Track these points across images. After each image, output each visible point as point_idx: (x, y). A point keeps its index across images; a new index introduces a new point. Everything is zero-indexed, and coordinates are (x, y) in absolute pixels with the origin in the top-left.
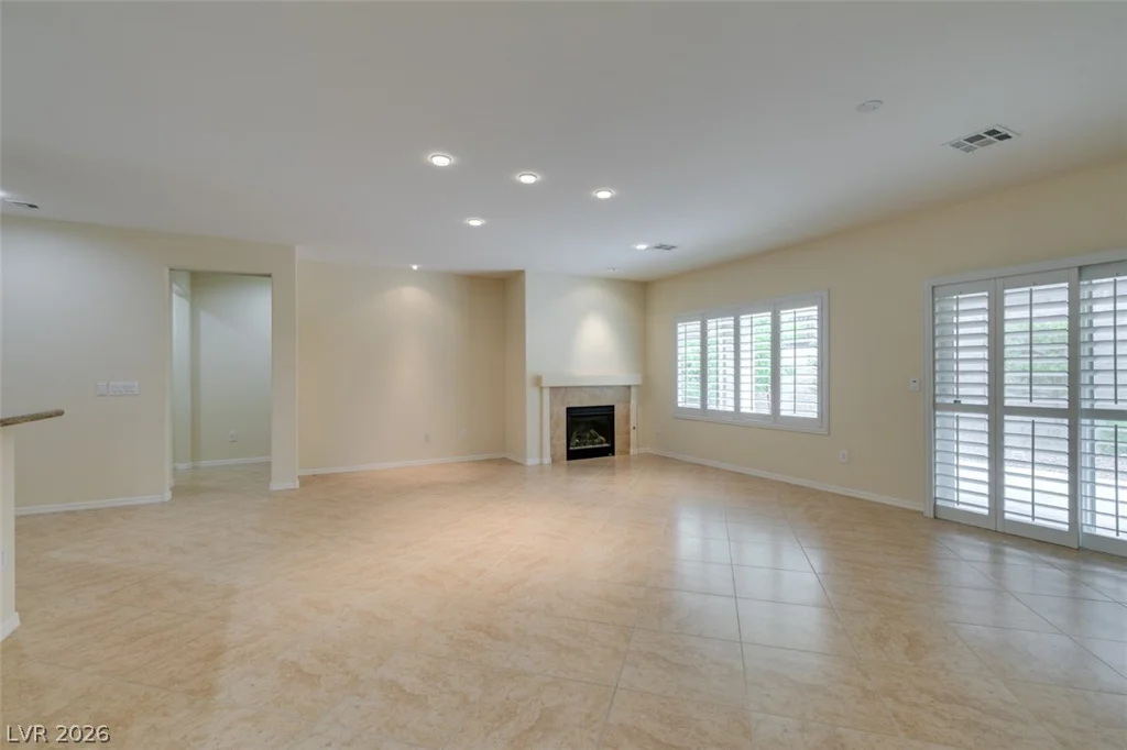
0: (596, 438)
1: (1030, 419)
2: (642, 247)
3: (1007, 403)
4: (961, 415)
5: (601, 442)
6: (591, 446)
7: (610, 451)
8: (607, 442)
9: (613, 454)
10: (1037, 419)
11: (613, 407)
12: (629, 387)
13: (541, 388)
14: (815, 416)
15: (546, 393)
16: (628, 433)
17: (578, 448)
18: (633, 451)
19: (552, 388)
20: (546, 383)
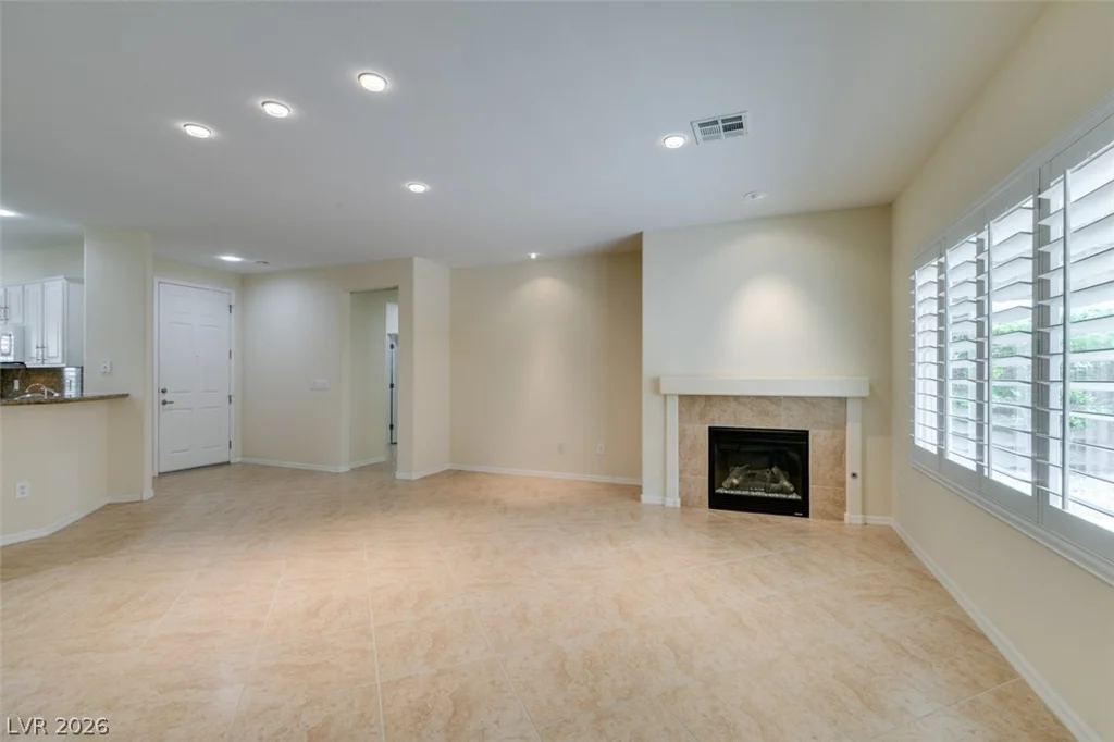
0: (779, 480)
5: (788, 493)
7: (801, 508)
8: (796, 491)
9: (807, 516)
11: (805, 433)
12: (842, 401)
13: (665, 396)
15: (673, 405)
16: (843, 484)
17: (735, 492)
18: (852, 517)
19: (681, 396)
20: (672, 388)
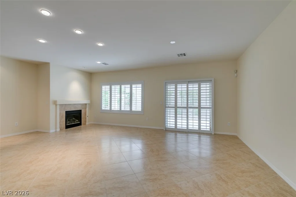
0: (75, 120)
1: (181, 109)
2: (99, 62)
3: (178, 106)
4: (171, 109)
5: (77, 122)
6: (74, 123)
7: (80, 124)
8: (79, 122)
9: (81, 125)
10: (183, 109)
11: (81, 110)
12: (86, 104)
13: (56, 105)
14: (141, 110)
15: (58, 107)
16: (86, 118)
17: (69, 124)
18: (87, 123)
19: (60, 105)
20: (58, 103)
